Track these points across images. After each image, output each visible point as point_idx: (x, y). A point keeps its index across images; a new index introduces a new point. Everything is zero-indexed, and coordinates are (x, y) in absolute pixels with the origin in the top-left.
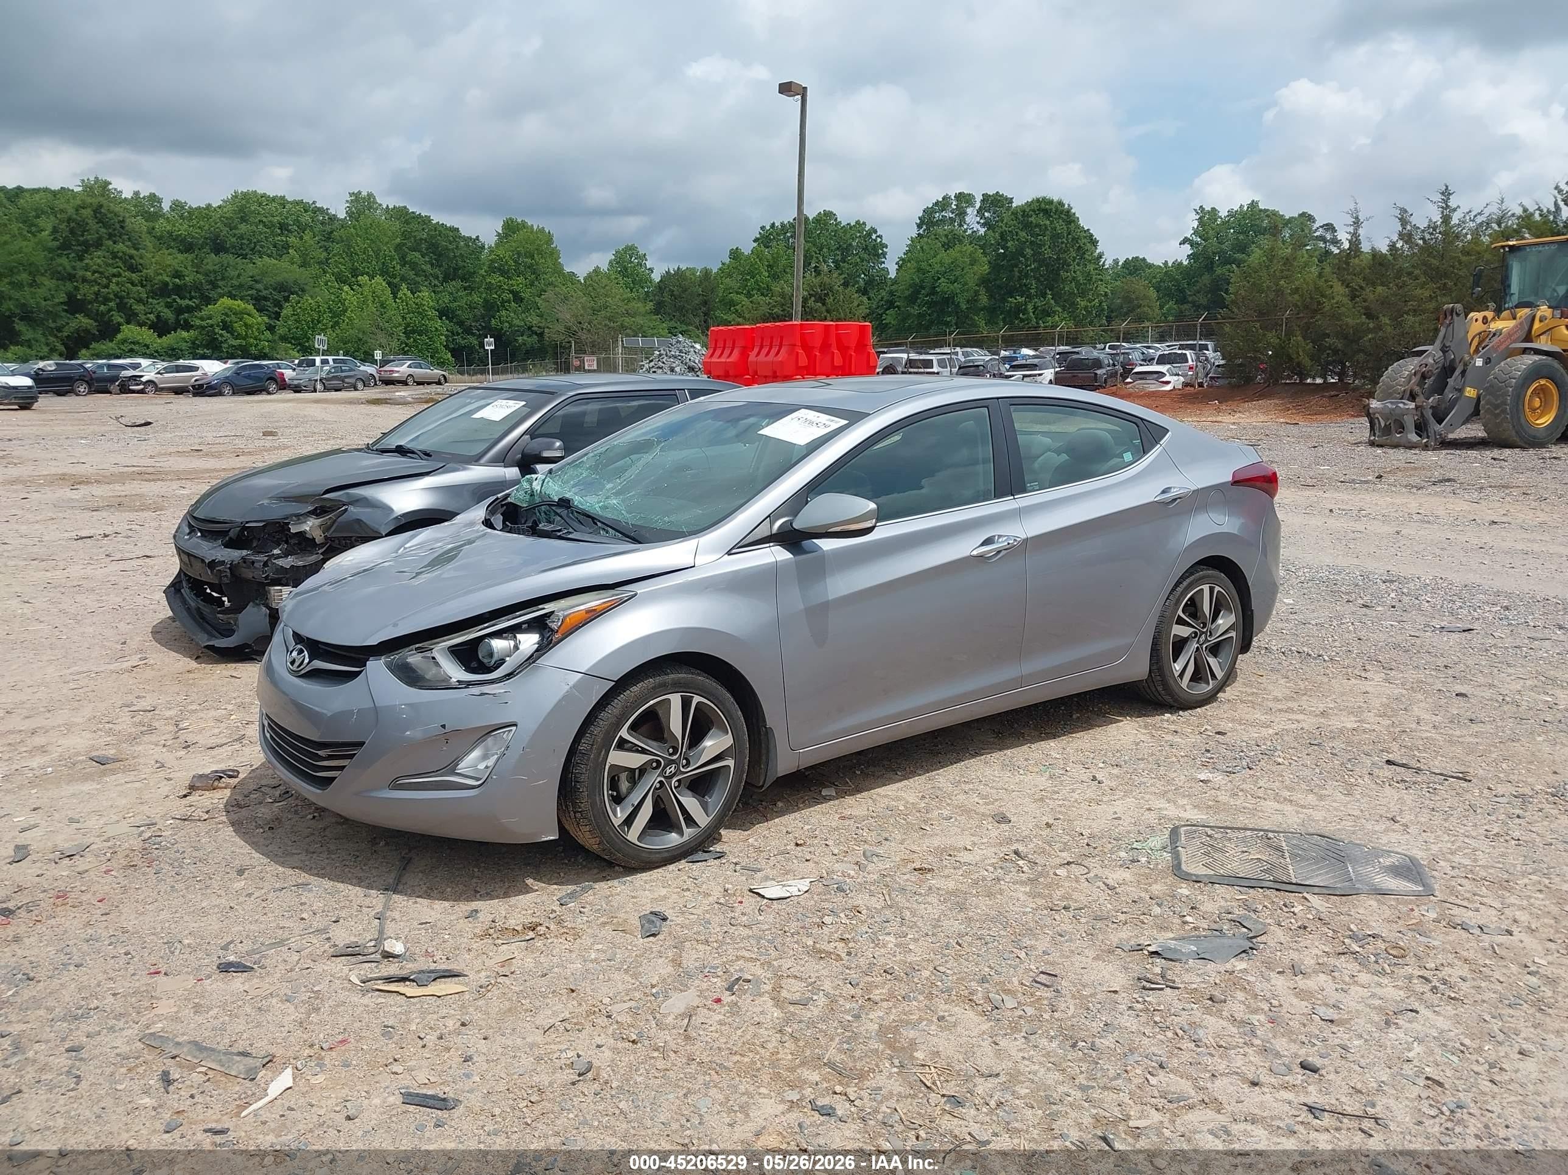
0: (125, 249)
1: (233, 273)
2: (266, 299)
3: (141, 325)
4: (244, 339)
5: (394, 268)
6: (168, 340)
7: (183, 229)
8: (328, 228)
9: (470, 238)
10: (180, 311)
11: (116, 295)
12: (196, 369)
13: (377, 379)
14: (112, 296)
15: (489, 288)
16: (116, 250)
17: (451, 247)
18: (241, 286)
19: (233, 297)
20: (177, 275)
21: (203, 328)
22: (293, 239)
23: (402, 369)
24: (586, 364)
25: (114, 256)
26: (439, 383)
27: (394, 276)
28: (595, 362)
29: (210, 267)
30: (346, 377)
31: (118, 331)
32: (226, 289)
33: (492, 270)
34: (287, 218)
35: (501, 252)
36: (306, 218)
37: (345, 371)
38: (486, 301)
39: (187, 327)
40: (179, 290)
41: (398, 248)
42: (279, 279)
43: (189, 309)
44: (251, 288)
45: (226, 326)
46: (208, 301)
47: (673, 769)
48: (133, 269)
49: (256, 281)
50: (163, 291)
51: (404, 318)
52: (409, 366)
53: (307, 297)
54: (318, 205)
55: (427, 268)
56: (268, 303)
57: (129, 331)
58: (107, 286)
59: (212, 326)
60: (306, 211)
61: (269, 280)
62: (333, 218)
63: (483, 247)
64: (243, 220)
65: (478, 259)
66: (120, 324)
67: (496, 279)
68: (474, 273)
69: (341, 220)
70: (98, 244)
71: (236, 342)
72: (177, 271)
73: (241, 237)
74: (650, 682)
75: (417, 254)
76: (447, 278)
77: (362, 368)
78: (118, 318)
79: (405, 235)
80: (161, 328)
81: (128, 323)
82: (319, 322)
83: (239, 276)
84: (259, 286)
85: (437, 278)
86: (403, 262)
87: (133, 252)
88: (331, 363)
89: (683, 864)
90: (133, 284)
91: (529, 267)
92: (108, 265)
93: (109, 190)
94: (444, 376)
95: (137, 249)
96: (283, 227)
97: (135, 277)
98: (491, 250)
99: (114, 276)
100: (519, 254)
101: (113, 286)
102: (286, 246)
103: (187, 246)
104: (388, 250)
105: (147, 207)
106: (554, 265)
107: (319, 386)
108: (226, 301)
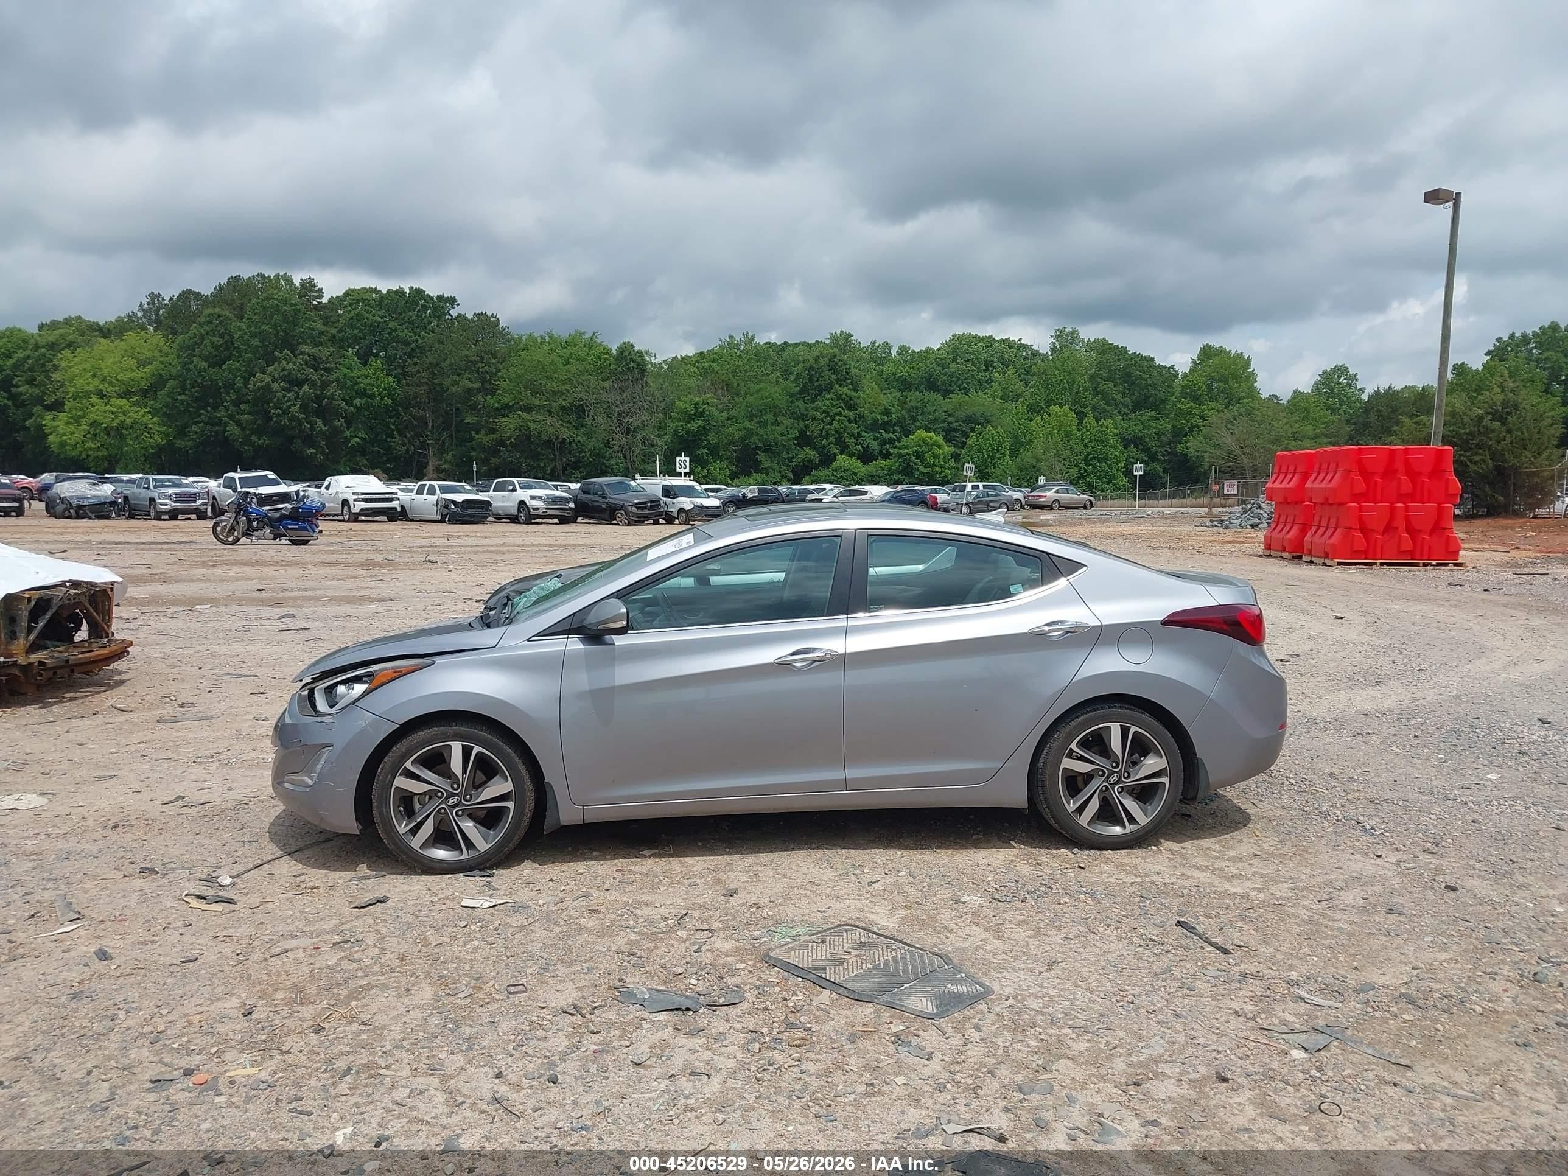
0: (848, 392)
1: (931, 409)
2: (955, 430)
3: (851, 455)
4: (932, 467)
5: (1086, 398)
6: (870, 468)
7: (903, 372)
8: (1028, 363)
9: (1165, 367)
10: (883, 443)
11: (836, 432)
12: (865, 493)
13: (1024, 503)
14: (833, 432)
15: (1180, 413)
16: (841, 392)
17: (1145, 376)
18: (936, 420)
19: (928, 430)
20: (887, 412)
21: (901, 455)
22: (997, 375)
23: (1050, 495)
24: (1226, 489)
25: (839, 397)
26: (1085, 508)
27: (1085, 406)
28: (1236, 487)
29: (913, 404)
30: (991, 501)
31: (834, 459)
32: (923, 423)
33: (1184, 395)
34: (992, 355)
35: (1195, 379)
36: (1010, 354)
37: (992, 496)
38: (1174, 426)
39: (886, 456)
40: (886, 426)
41: (1092, 378)
42: (969, 412)
43: (891, 441)
44: (944, 421)
45: (918, 455)
46: (907, 433)
47: (455, 800)
48: (851, 408)
49: (949, 415)
50: (874, 426)
51: (1086, 447)
52: (1057, 492)
53: (989, 427)
54: (1022, 342)
55: (1118, 397)
56: (957, 435)
57: (842, 460)
58: (831, 424)
59: (909, 455)
60: (1010, 347)
61: (961, 414)
62: (1035, 354)
63: (1176, 376)
64: (954, 360)
65: (1170, 386)
66: (835, 455)
67: (1186, 405)
68: (1166, 400)
69: (1043, 355)
70: (829, 388)
71: (925, 470)
72: (886, 409)
73: (951, 376)
74: (434, 730)
75: (1110, 384)
76: (1137, 406)
77: (1010, 493)
78: (834, 449)
79: (1100, 366)
80: (866, 457)
81: (841, 454)
82: (998, 451)
83: (935, 411)
84: (951, 419)
85: (1127, 406)
86: (1096, 392)
87: (853, 394)
88: (981, 488)
89: (460, 877)
90: (850, 421)
91: (1222, 392)
92: (833, 406)
93: (851, 341)
94: (1090, 501)
95: (856, 391)
96: (988, 365)
97: (851, 414)
98: (1185, 376)
99: (836, 414)
100: (1213, 378)
101: (835, 424)
102: (990, 381)
103: (905, 385)
104: (1082, 380)
105: (879, 354)
106: (1249, 389)
107: (965, 509)
108: (922, 434)
